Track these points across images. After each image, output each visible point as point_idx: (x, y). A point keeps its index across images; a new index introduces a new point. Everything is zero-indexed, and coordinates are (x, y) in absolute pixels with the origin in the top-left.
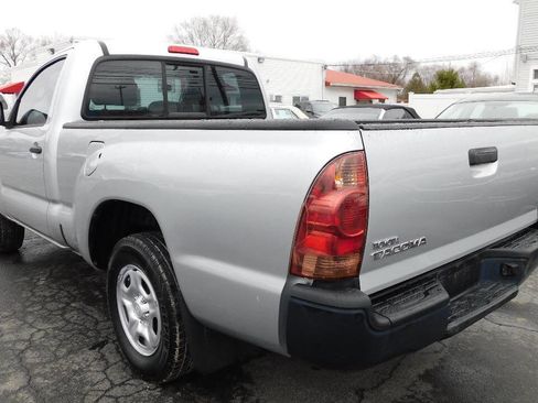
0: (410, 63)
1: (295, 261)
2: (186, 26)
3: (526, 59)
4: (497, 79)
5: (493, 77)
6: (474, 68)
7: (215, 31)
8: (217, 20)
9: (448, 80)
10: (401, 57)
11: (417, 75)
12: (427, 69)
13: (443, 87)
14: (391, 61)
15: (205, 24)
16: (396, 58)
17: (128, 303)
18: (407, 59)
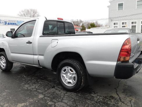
0: (81, 21)
1: (119, 58)
2: (23, 11)
3: (112, 20)
4: (102, 25)
5: (101, 24)
6: (96, 22)
7: (31, 13)
8: (31, 10)
9: (93, 26)
10: (79, 20)
11: (83, 24)
12: (85, 23)
13: (92, 27)
14: (76, 21)
15: (28, 11)
16: (77, 20)
17: (65, 75)
18: (80, 20)
